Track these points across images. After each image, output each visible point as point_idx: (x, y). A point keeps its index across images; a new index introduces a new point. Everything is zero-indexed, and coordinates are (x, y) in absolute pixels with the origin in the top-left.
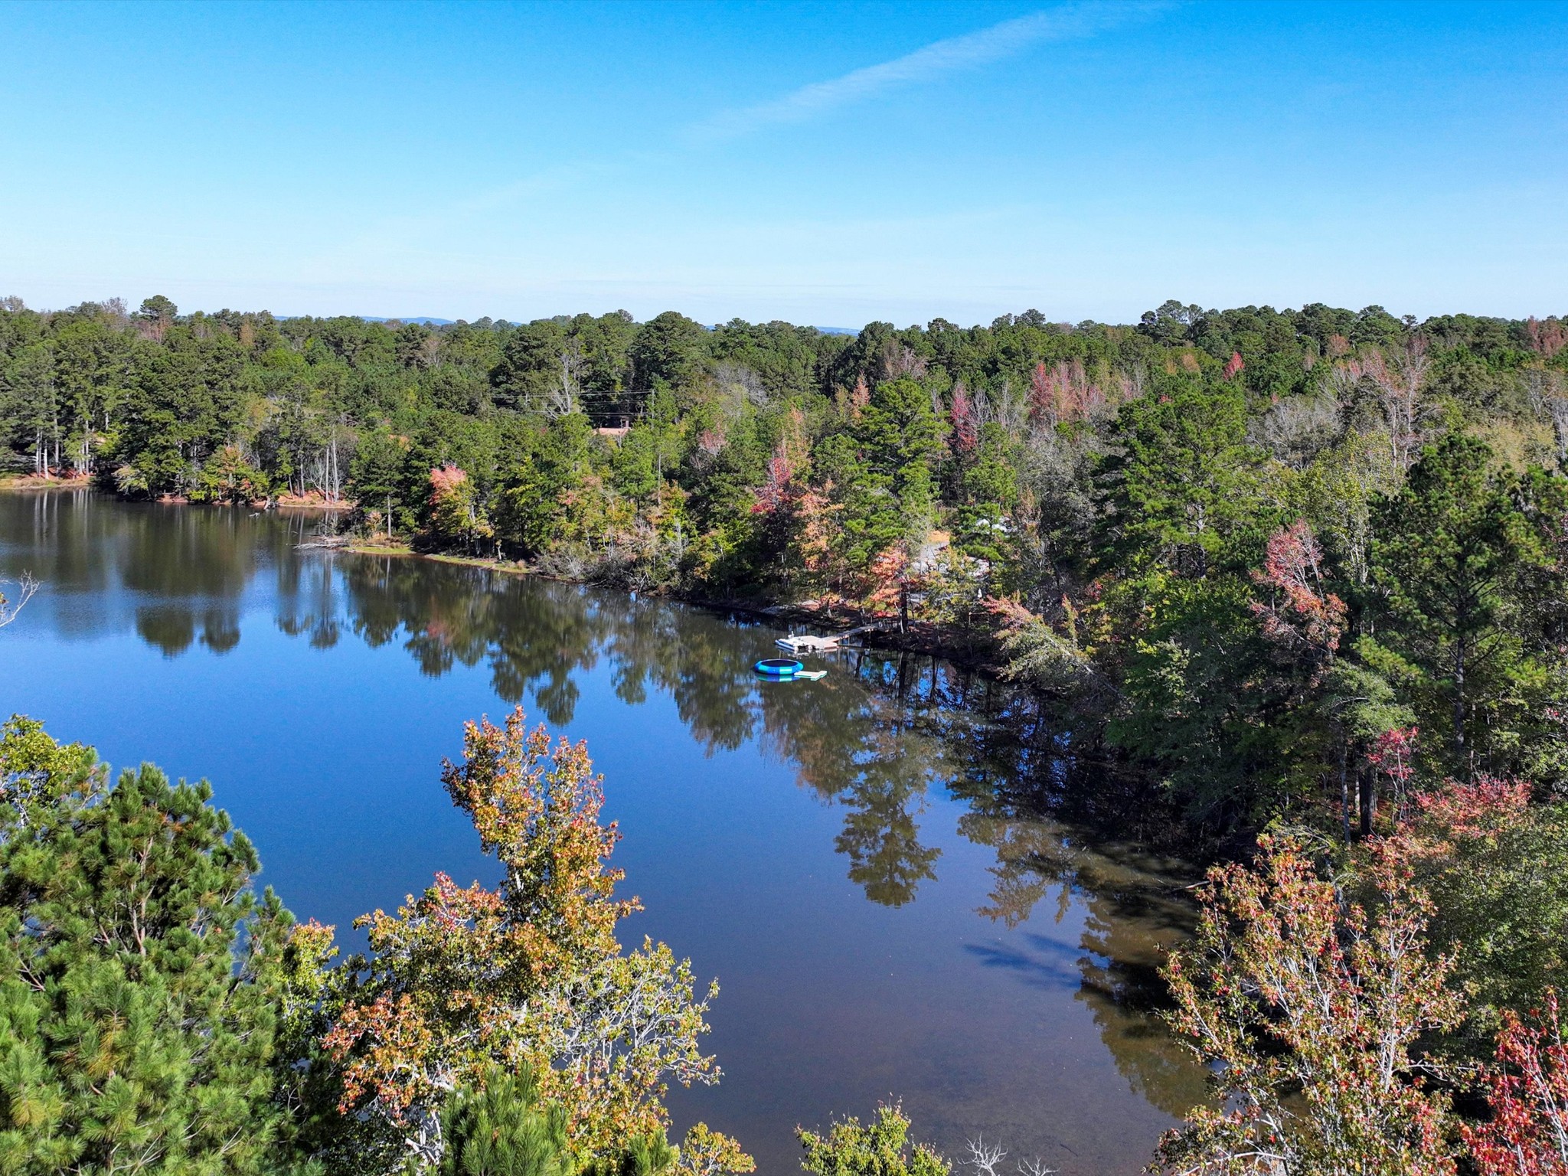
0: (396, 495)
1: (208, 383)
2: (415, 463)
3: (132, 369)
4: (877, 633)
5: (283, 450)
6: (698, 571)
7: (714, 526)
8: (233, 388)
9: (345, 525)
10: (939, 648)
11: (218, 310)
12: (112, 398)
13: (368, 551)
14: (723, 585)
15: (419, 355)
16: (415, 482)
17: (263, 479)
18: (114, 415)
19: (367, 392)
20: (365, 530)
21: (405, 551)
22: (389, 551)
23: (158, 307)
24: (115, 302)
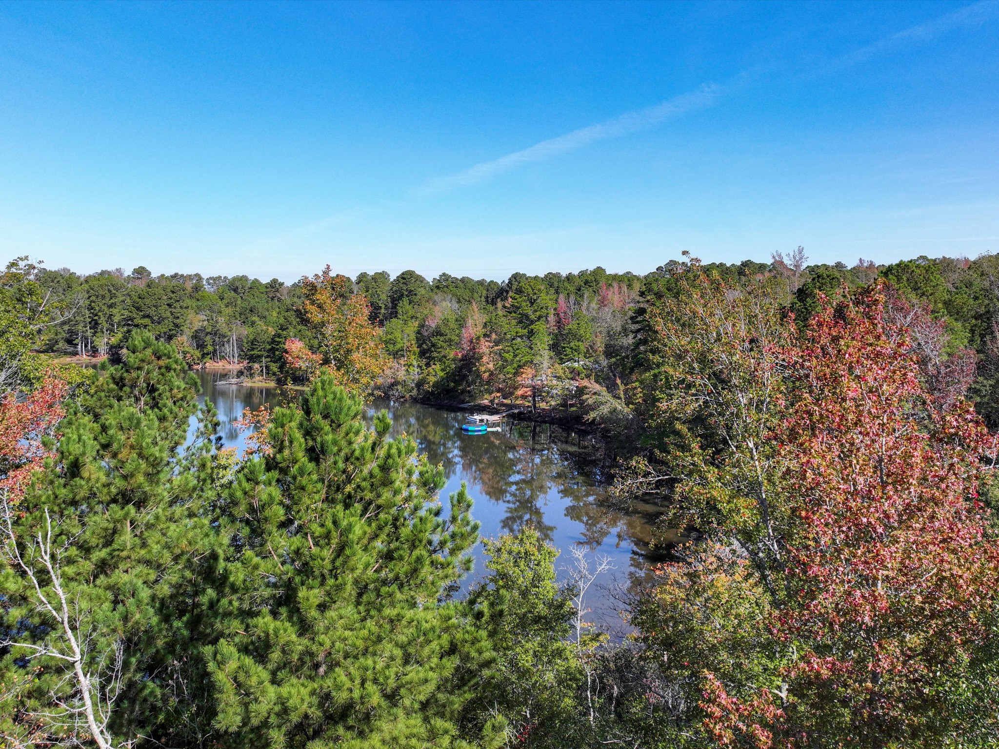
0: (267, 357)
1: (168, 305)
2: (277, 339)
3: (128, 300)
4: (520, 413)
5: (208, 338)
6: (426, 387)
7: (434, 364)
8: (181, 307)
9: (240, 373)
10: (553, 419)
11: (173, 273)
12: (118, 315)
13: (253, 385)
14: (439, 394)
15: (278, 295)
16: (277, 349)
17: (197, 353)
18: (119, 324)
19: (251, 311)
20: (251, 375)
21: (272, 384)
22: (264, 385)
23: (141, 272)
24: (119, 270)
